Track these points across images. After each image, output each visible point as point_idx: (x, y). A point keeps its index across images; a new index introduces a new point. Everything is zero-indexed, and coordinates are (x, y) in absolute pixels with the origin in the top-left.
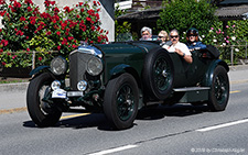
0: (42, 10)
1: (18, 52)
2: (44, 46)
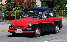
1: (10, 12)
2: (19, 10)
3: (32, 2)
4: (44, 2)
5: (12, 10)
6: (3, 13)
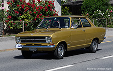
2: (28, 19)
4: (66, 7)
6: (5, 24)
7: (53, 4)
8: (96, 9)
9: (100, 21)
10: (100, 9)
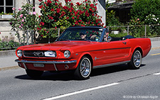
0: (64, 4)
1: (50, 29)
2: (65, 26)
3: (90, 11)
5: (52, 27)
6: (36, 32)
7: (96, 8)
8: (149, 13)
9: (153, 28)
10: (153, 14)
